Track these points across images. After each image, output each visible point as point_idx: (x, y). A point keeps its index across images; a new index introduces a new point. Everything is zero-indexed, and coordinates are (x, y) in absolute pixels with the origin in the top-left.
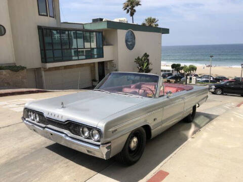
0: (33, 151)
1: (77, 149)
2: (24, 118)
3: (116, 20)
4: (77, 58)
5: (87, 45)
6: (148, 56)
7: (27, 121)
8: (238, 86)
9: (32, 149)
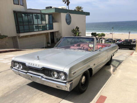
0: (19, 87)
1: (47, 85)
2: (12, 67)
3: (60, 7)
4: (38, 30)
5: (44, 22)
6: (78, 28)
7: (14, 69)
8: (128, 44)
9: (18, 86)
